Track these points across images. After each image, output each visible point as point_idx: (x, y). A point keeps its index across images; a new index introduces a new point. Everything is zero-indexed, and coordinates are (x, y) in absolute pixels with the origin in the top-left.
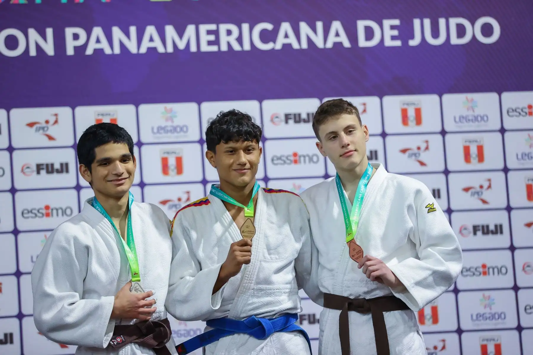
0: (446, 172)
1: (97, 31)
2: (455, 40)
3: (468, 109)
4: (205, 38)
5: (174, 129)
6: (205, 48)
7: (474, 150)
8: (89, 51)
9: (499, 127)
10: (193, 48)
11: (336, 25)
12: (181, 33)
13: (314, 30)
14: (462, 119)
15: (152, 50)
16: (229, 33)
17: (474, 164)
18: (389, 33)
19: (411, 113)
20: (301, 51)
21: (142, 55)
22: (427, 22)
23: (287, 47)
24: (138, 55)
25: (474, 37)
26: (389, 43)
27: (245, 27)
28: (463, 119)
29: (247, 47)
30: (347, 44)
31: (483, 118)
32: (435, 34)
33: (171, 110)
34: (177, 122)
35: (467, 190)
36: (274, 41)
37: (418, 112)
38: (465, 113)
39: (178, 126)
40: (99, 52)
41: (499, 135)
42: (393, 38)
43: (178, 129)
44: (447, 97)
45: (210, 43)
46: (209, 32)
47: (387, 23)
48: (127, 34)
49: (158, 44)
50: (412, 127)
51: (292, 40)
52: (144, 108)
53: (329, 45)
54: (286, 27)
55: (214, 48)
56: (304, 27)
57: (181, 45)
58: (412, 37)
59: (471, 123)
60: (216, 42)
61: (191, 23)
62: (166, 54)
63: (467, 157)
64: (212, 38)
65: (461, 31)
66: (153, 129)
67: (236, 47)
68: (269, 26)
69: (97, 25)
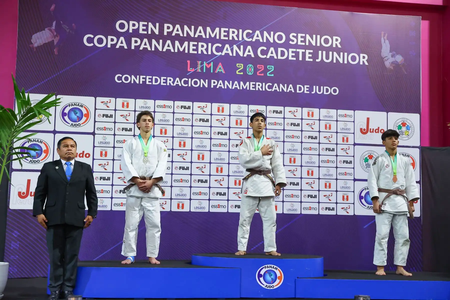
0: (319, 132)
1: (221, 82)
2: (325, 93)
5: (240, 112)
6: (251, 89)
7: (328, 126)
8: (218, 87)
9: (336, 120)
11: (291, 86)
13: (284, 86)
16: (259, 85)
18: (306, 89)
19: (311, 113)
22: (317, 87)
25: (331, 92)
26: (306, 92)
27: (264, 84)
29: (264, 89)
30: (293, 91)
31: (332, 117)
32: (320, 90)
37: (313, 113)
38: (326, 115)
41: (336, 122)
43: (242, 112)
44: (321, 110)
47: (306, 86)
50: (310, 118)
54: (276, 85)
58: (313, 91)
59: (328, 118)
60: (255, 87)
61: (248, 81)
63: (326, 128)
65: (327, 90)
66: (234, 112)
69: (221, 80)
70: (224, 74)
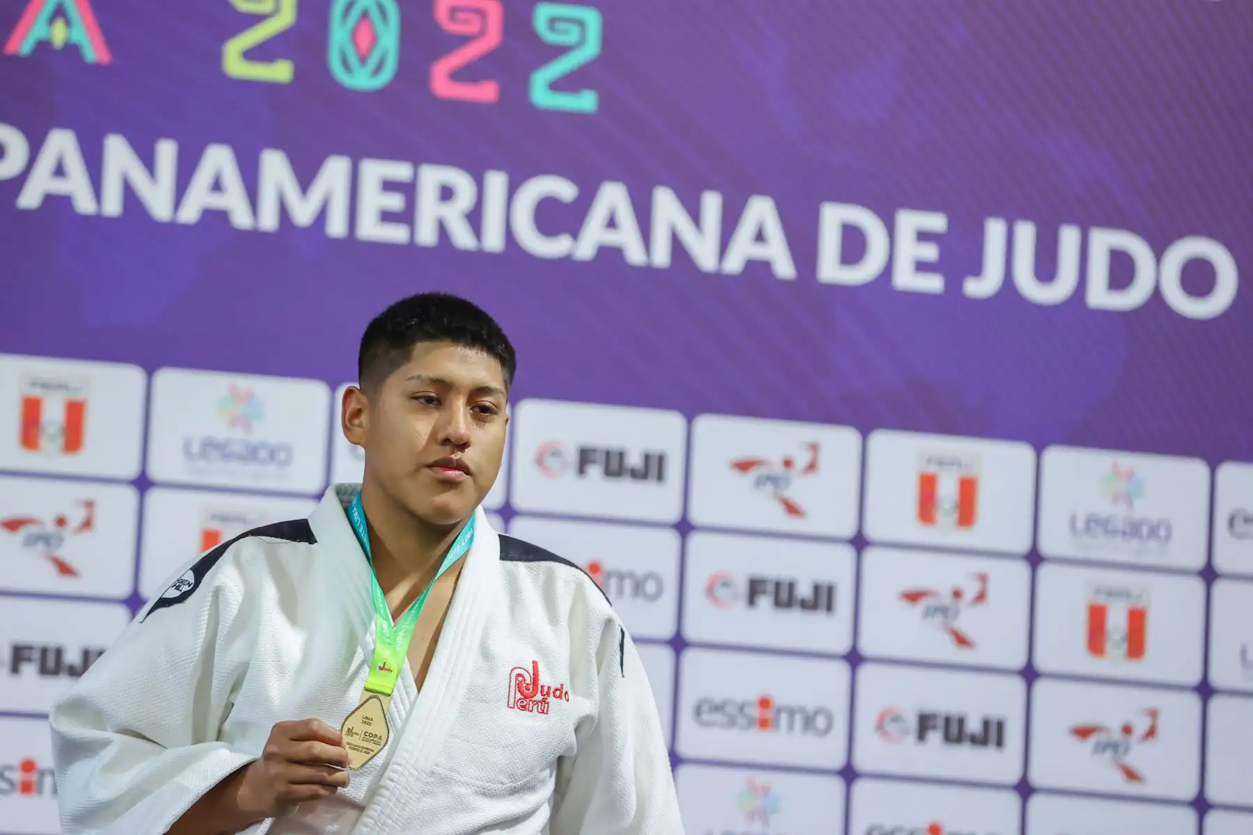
0: (1029, 674)
1: (61, 143)
2: (1100, 296)
3: (1116, 499)
4: (373, 200)
5: (251, 454)
6: (371, 229)
7: (1117, 621)
8: (30, 198)
9: (1199, 561)
10: (336, 227)
11: (761, 210)
12: (305, 176)
13: (695, 215)
14: (1093, 525)
15: (215, 219)
16: (447, 193)
17: (1114, 662)
18: (909, 250)
19: (947, 490)
20: (648, 271)
21: (185, 227)
22: (1026, 233)
23: (610, 255)
24: (173, 228)
25: (1157, 293)
26: (906, 279)
27: (496, 182)
28: (1095, 524)
29: (493, 241)
30: (784, 268)
31: (1157, 531)
32: (1046, 268)
33: (248, 397)
34: (263, 433)
35: (1083, 732)
36: (575, 234)
37: (968, 489)
38: (1104, 508)
39: (263, 445)
40: (57, 204)
41: (1197, 586)
42: (922, 267)
43: (263, 454)
44: (1056, 457)
45: (387, 217)
46: (389, 186)
47: (909, 222)
48: (148, 161)
49: (234, 202)
50: (945, 531)
51: (627, 238)
52: (169, 380)
53: (734, 264)
54: (613, 196)
55: (396, 234)
56: (666, 204)
57: (303, 214)
58: (976, 268)
59: (1118, 540)
60: (407, 216)
61: (340, 152)
62: (255, 235)
63: (1096, 638)
64: (395, 202)
65: (1122, 270)
66: (187, 446)
67: (463, 238)
68: (564, 190)
69: (63, 125)
70: (96, 67)
